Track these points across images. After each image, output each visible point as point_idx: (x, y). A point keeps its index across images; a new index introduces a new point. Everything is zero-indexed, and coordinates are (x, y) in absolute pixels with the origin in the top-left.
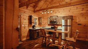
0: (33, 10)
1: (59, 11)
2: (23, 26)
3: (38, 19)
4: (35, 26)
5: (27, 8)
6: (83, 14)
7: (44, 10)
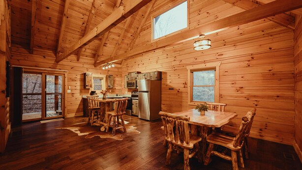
0: (93, 62)
1: (143, 62)
2: (69, 91)
3: (105, 79)
4: (95, 92)
5: (78, 60)
6: (175, 68)
7: (104, 63)
